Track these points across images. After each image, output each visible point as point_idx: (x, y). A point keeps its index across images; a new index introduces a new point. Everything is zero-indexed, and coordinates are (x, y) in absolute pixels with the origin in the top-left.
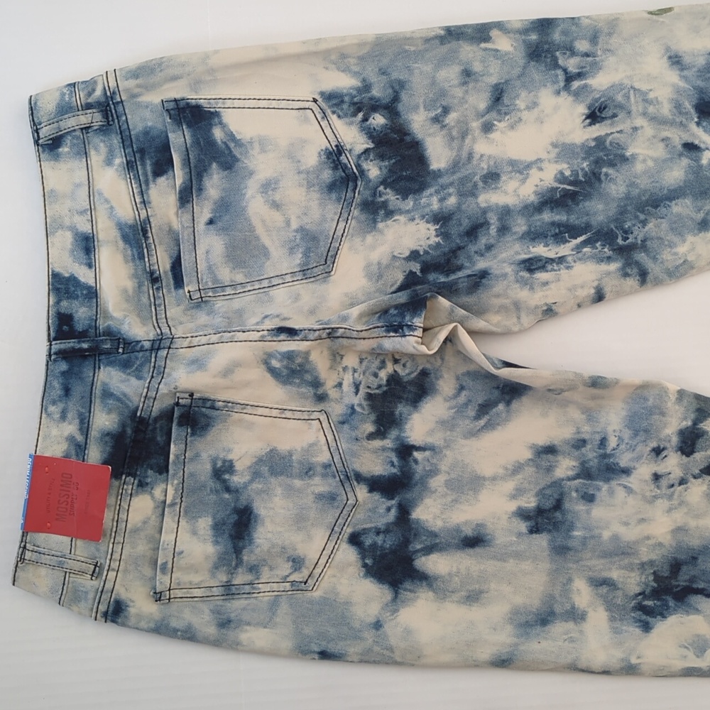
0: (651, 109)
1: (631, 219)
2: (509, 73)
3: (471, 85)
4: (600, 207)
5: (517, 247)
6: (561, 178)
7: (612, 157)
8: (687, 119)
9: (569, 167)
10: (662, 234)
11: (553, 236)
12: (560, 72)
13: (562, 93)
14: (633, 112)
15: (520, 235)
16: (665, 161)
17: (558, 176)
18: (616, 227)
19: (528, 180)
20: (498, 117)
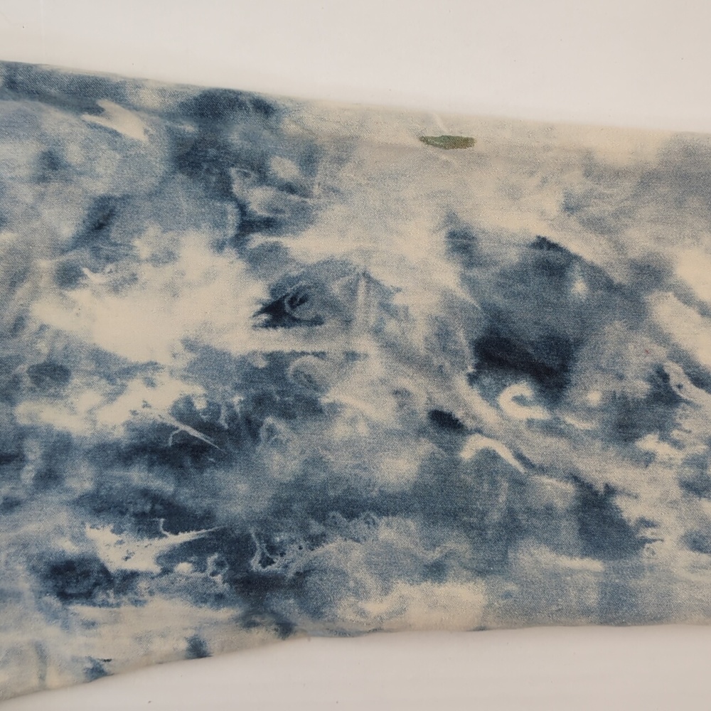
0: (392, 326)
1: (291, 529)
2: (132, 182)
3: (54, 186)
4: (243, 488)
5: (64, 518)
6: (185, 411)
7: (290, 399)
8: (452, 364)
9: (205, 395)
10: (348, 568)
11: (135, 515)
12: (231, 208)
13: (226, 250)
14: (354, 323)
15: (76, 496)
16: (390, 433)
17: (181, 406)
18: (258, 535)
19: (121, 399)
20: (92, 262)
